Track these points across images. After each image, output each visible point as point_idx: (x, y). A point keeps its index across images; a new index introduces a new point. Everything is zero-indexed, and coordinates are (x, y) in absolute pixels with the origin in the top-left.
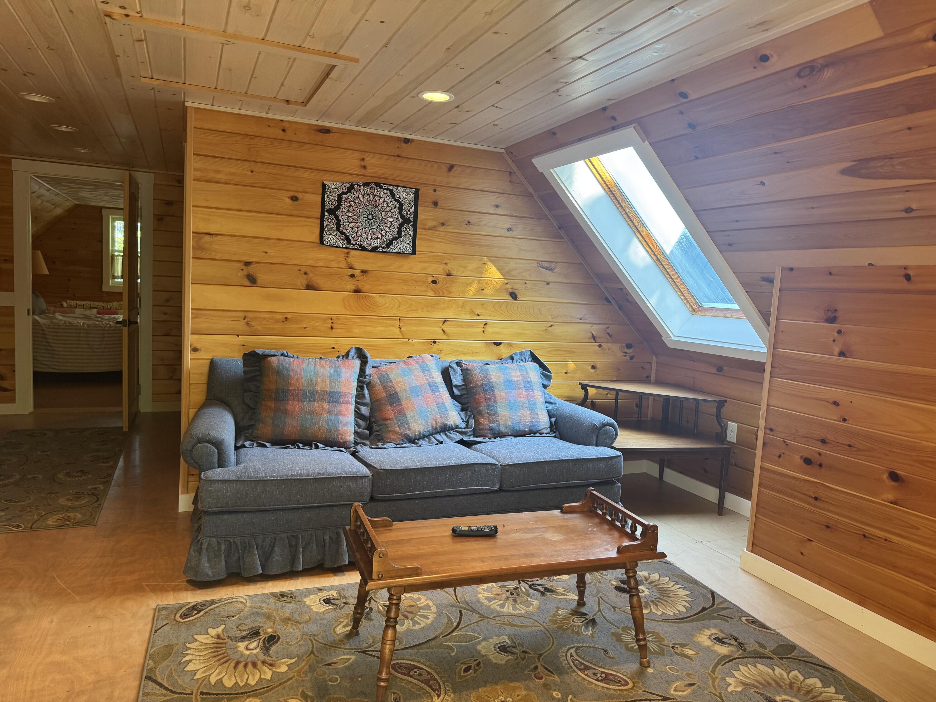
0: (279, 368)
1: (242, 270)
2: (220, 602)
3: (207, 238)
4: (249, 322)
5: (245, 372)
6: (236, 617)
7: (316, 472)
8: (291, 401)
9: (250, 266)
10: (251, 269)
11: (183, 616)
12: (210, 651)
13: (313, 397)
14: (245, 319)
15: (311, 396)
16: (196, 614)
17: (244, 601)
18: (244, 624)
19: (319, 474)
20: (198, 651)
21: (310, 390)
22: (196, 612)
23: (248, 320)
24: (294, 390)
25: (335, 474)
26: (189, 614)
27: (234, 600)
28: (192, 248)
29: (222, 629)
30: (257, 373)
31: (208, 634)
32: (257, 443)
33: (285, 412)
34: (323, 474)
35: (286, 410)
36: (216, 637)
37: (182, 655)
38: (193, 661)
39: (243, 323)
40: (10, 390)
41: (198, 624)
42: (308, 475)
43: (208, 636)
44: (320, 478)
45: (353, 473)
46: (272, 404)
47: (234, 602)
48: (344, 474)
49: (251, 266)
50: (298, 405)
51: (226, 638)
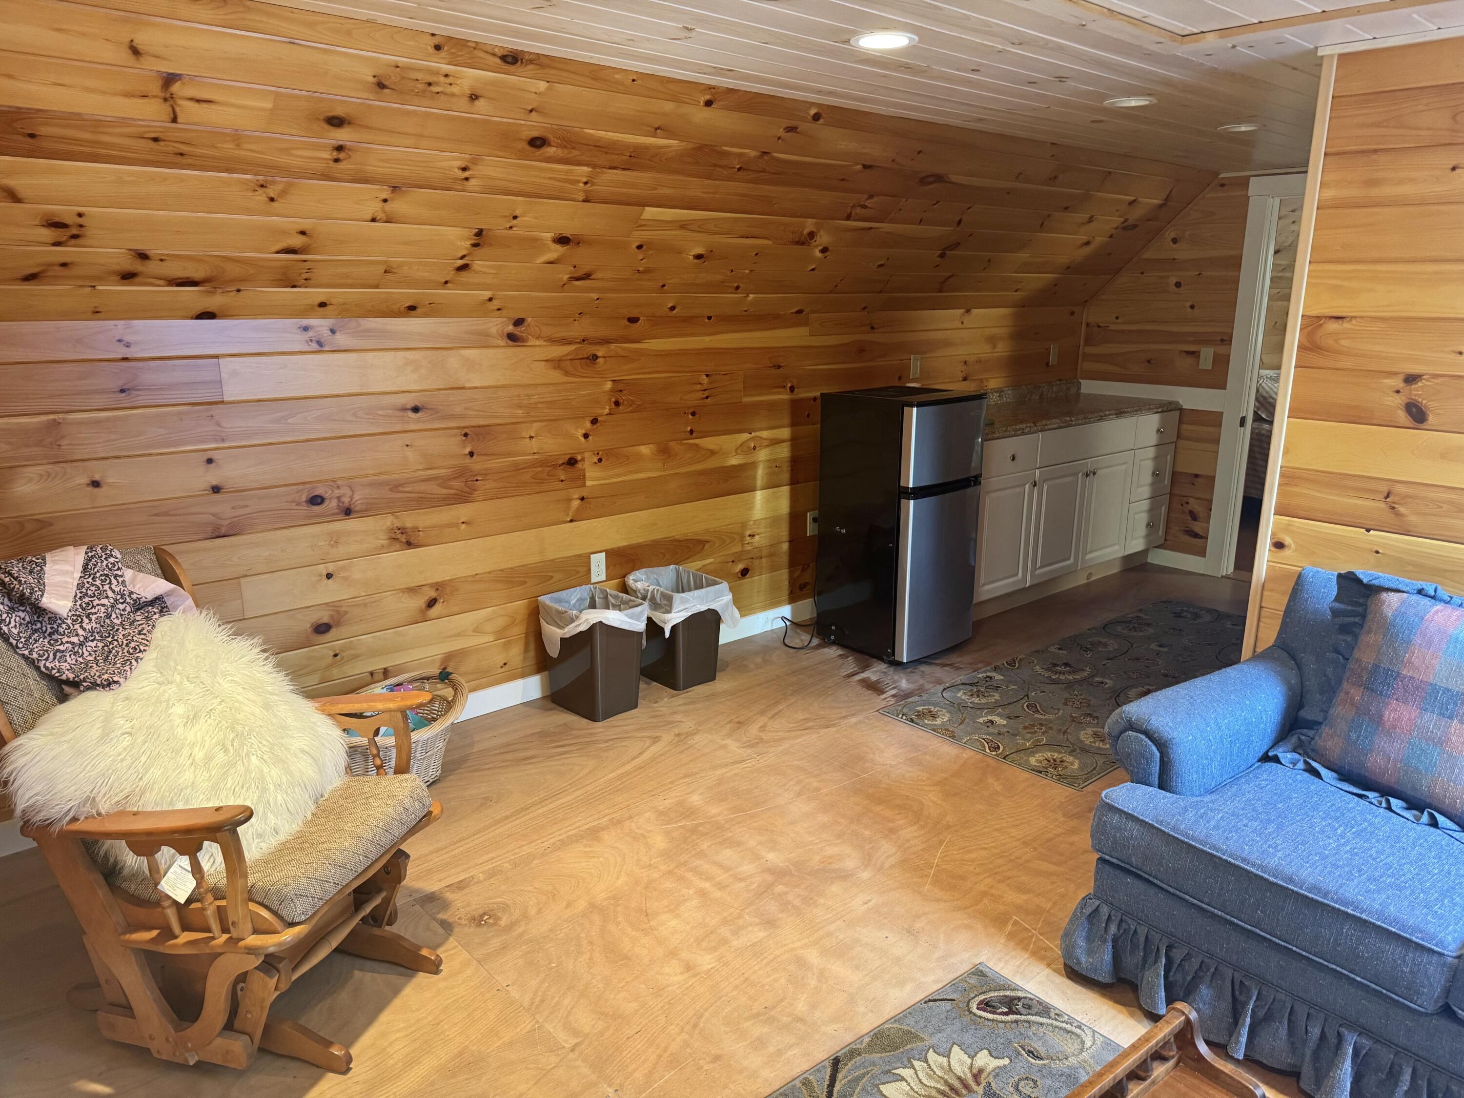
0: (1395, 620)
1: (1398, 392)
2: (1056, 1020)
3: (1333, 326)
4: (1396, 506)
5: (1335, 613)
6: (1041, 1062)
7: (1311, 880)
8: (1397, 700)
9: (1416, 383)
10: (1417, 391)
11: (986, 1005)
12: (939, 1086)
13: (1451, 707)
14: (1388, 496)
15: (1448, 704)
16: (1001, 1014)
17: (1088, 1044)
18: (1035, 1082)
19: (1313, 888)
20: (927, 1074)
21: (1449, 690)
22: (1006, 1010)
23: (1396, 499)
24: (1412, 678)
25: (1356, 908)
26: (993, 1007)
27: (1078, 1031)
28: (1298, 347)
29: (998, 1064)
30: (1357, 620)
31: (972, 1057)
32: (1306, 762)
33: (1378, 720)
34: (1326, 895)
35: (1381, 717)
36: (975, 1071)
37: (906, 1063)
38: (904, 1083)
39: (1383, 505)
40: (1201, 537)
41: (985, 1031)
42: (1291, 880)
43: (969, 1061)
44: (1312, 899)
45: (1403, 927)
46: (1357, 694)
47: (1073, 1033)
48: (1378, 920)
49: (1420, 384)
50: (1410, 713)
51: (984, 1084)
